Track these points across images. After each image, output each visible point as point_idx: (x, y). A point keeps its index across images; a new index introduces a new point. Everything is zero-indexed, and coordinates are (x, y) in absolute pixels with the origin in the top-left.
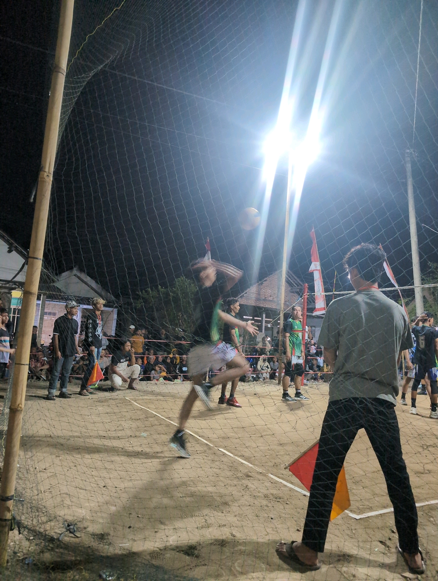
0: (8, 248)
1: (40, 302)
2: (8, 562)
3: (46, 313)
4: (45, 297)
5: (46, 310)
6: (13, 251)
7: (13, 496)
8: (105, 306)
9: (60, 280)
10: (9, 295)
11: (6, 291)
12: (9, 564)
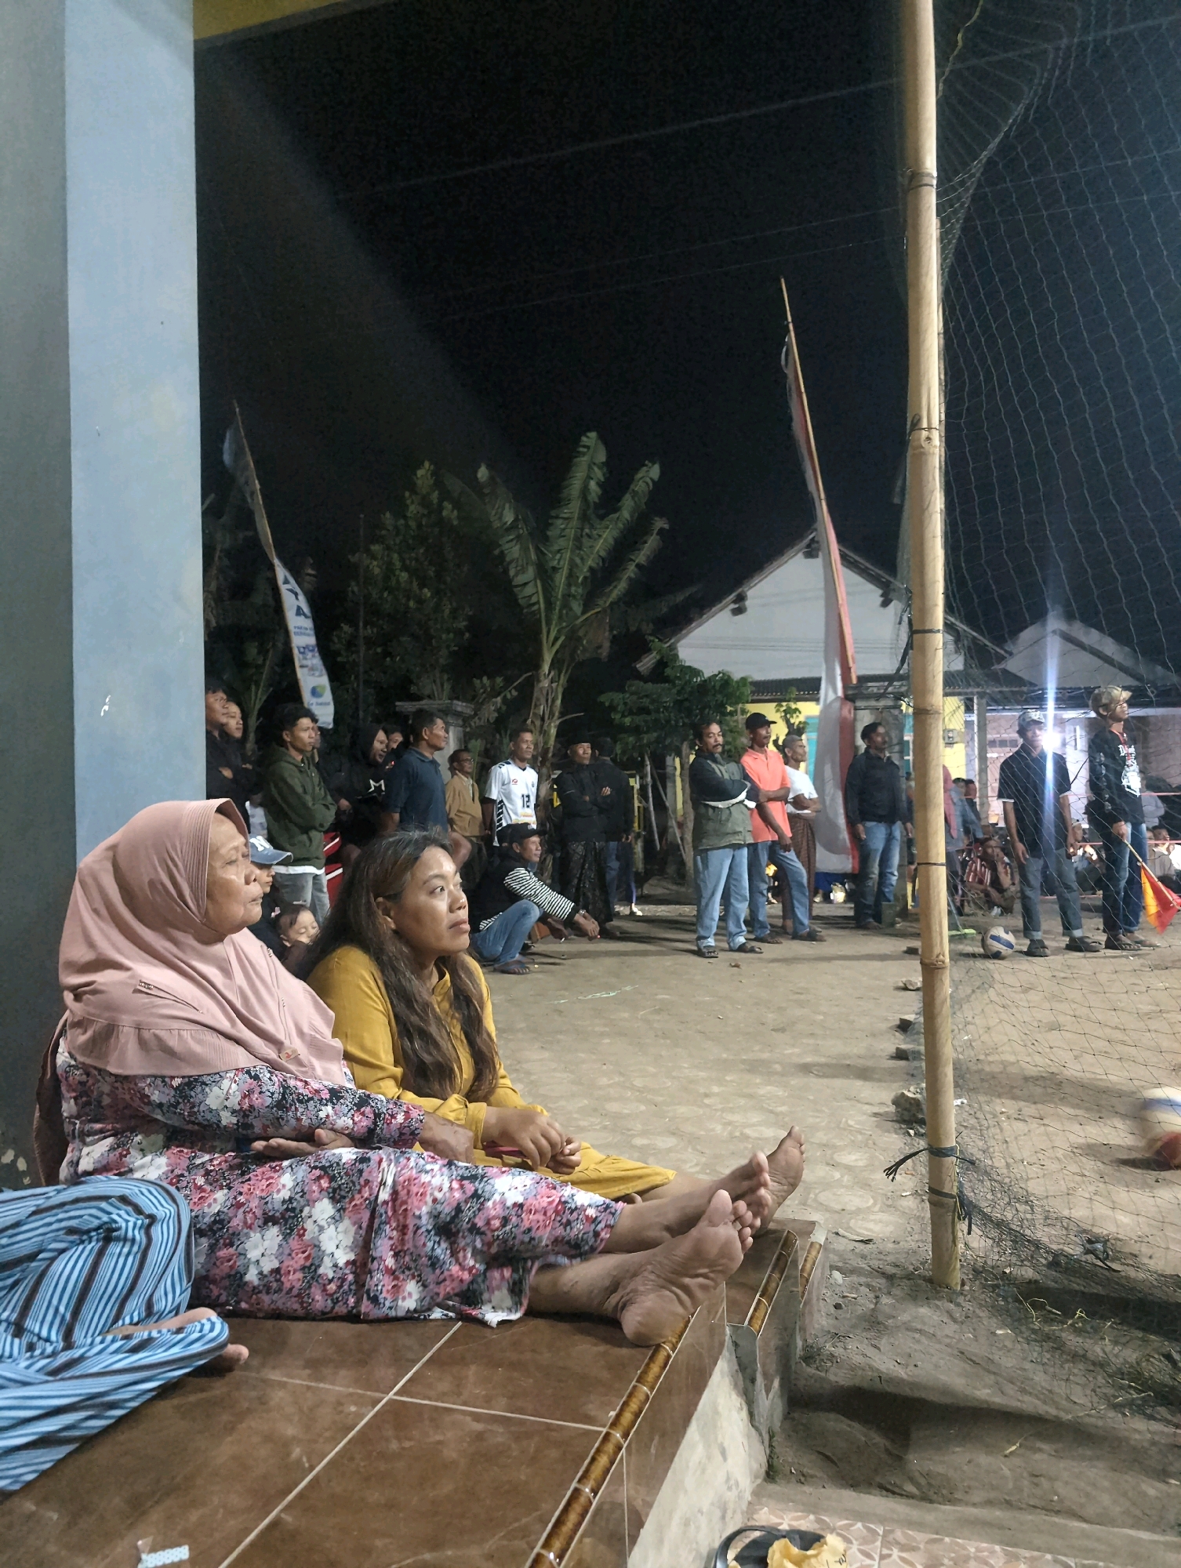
0: (882, 596)
1: (974, 718)
2: (963, 1284)
3: (993, 743)
4: (984, 701)
5: (990, 737)
6: (891, 601)
7: (952, 1149)
8: (1131, 703)
9: (1014, 651)
10: (896, 712)
11: (890, 703)
12: (967, 1288)
